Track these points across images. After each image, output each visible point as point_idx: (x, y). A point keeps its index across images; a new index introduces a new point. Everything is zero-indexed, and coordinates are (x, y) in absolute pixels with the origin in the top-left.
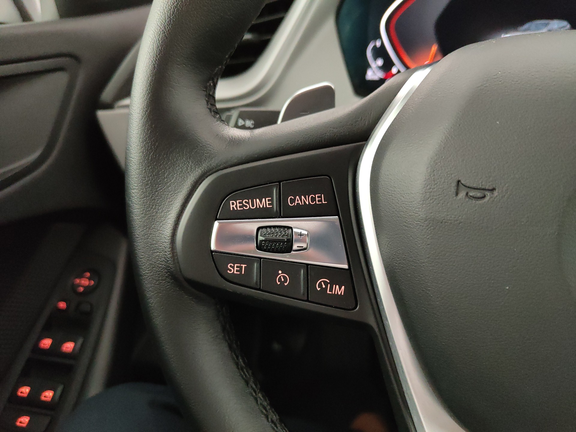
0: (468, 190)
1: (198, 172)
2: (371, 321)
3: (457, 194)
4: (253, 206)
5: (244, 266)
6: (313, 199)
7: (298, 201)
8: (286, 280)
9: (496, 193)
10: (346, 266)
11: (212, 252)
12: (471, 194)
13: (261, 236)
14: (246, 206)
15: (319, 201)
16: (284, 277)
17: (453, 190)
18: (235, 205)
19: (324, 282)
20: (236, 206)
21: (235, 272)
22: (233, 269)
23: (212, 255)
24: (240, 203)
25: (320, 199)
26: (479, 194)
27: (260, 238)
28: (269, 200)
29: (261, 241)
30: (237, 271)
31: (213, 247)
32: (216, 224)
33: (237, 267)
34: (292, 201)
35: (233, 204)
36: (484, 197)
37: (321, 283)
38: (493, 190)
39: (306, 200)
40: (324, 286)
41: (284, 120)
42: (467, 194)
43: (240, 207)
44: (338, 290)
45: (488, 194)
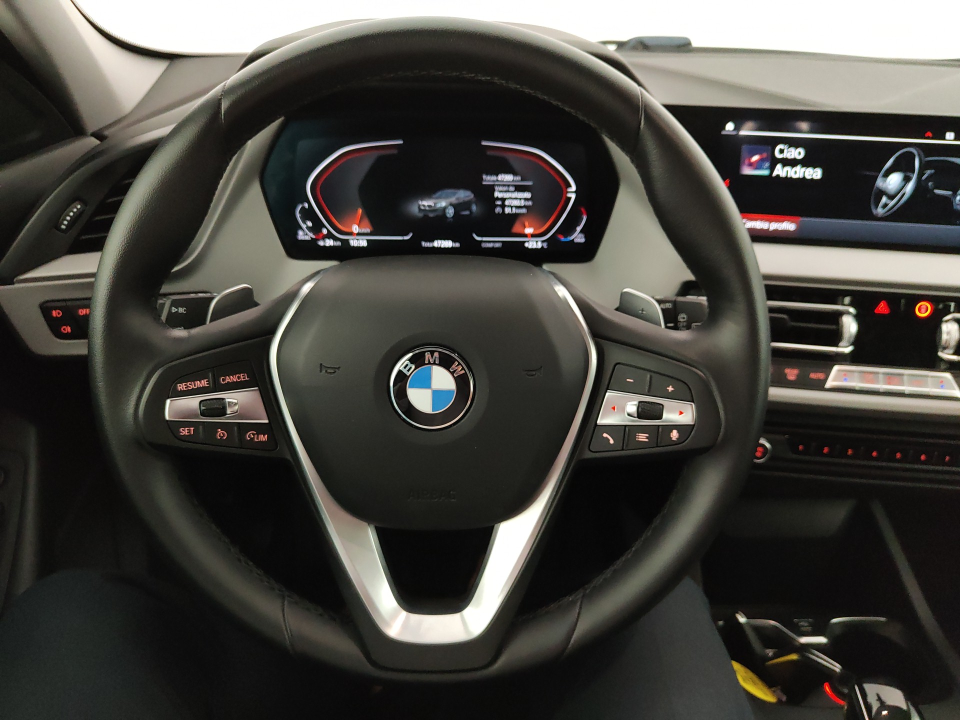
0: (326, 369)
1: (150, 366)
2: (289, 457)
3: (321, 372)
4: (195, 386)
5: (192, 428)
6: (239, 378)
7: (228, 380)
8: (224, 436)
9: (340, 369)
10: (267, 421)
11: (167, 421)
12: (329, 371)
13: (203, 406)
14: (190, 387)
15: (243, 378)
16: (222, 433)
17: (319, 369)
18: (181, 387)
19: (253, 434)
20: (183, 388)
21: (186, 434)
22: (184, 432)
23: (168, 423)
24: (185, 385)
25: (243, 377)
26: (332, 371)
27: (203, 408)
28: (207, 381)
29: (203, 410)
30: (188, 433)
31: (167, 418)
32: (168, 401)
33: (187, 430)
34: (224, 380)
35: (180, 386)
36: (335, 372)
37: (250, 435)
38: (339, 368)
39: (234, 379)
40: (252, 436)
41: (211, 321)
42: (326, 371)
43: (186, 388)
44: (263, 438)
45: (336, 370)
